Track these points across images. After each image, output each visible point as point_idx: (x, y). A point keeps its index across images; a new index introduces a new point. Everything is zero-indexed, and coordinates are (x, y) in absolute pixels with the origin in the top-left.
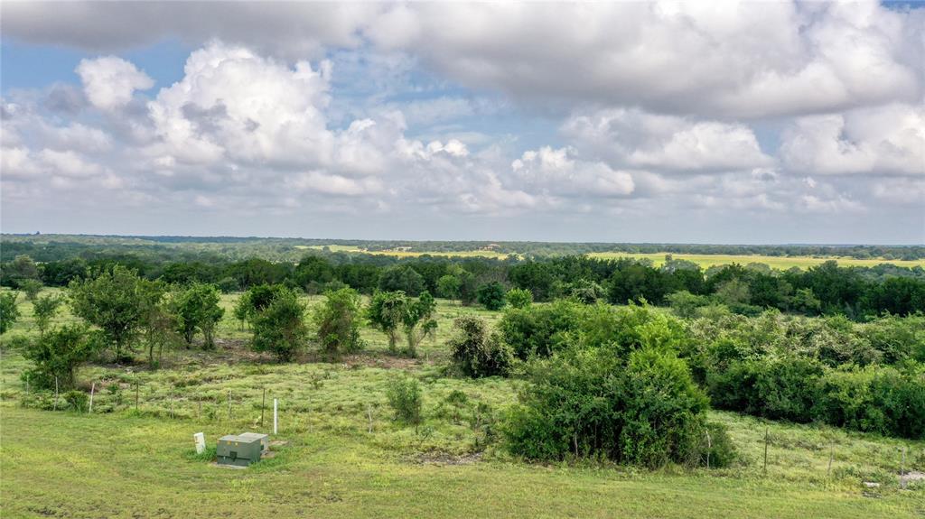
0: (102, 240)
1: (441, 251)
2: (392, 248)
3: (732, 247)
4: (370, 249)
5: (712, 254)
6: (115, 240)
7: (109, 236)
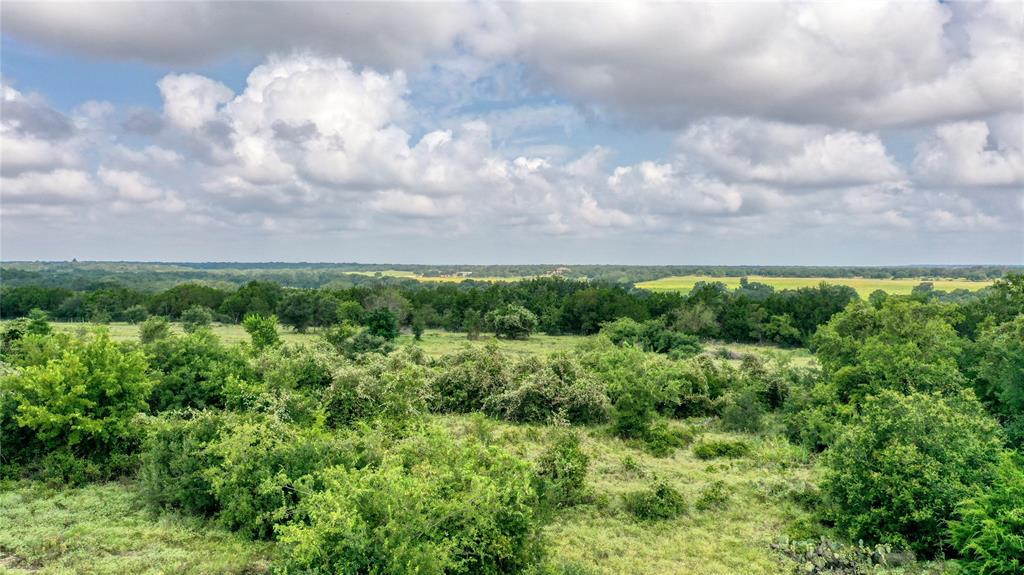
0: (135, 267)
1: (504, 276)
2: (451, 273)
3: (831, 269)
4: (426, 275)
5: (808, 277)
6: (149, 267)
7: (143, 263)
